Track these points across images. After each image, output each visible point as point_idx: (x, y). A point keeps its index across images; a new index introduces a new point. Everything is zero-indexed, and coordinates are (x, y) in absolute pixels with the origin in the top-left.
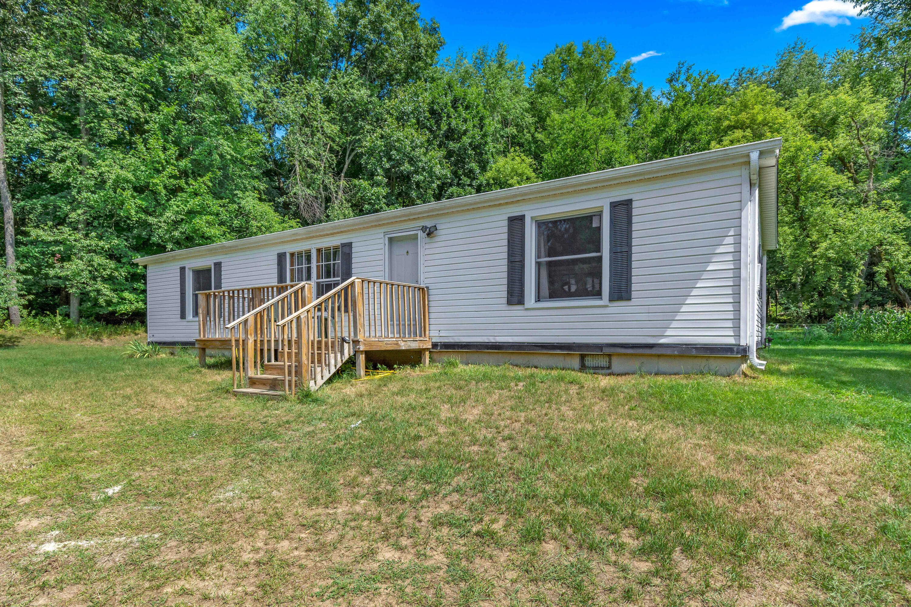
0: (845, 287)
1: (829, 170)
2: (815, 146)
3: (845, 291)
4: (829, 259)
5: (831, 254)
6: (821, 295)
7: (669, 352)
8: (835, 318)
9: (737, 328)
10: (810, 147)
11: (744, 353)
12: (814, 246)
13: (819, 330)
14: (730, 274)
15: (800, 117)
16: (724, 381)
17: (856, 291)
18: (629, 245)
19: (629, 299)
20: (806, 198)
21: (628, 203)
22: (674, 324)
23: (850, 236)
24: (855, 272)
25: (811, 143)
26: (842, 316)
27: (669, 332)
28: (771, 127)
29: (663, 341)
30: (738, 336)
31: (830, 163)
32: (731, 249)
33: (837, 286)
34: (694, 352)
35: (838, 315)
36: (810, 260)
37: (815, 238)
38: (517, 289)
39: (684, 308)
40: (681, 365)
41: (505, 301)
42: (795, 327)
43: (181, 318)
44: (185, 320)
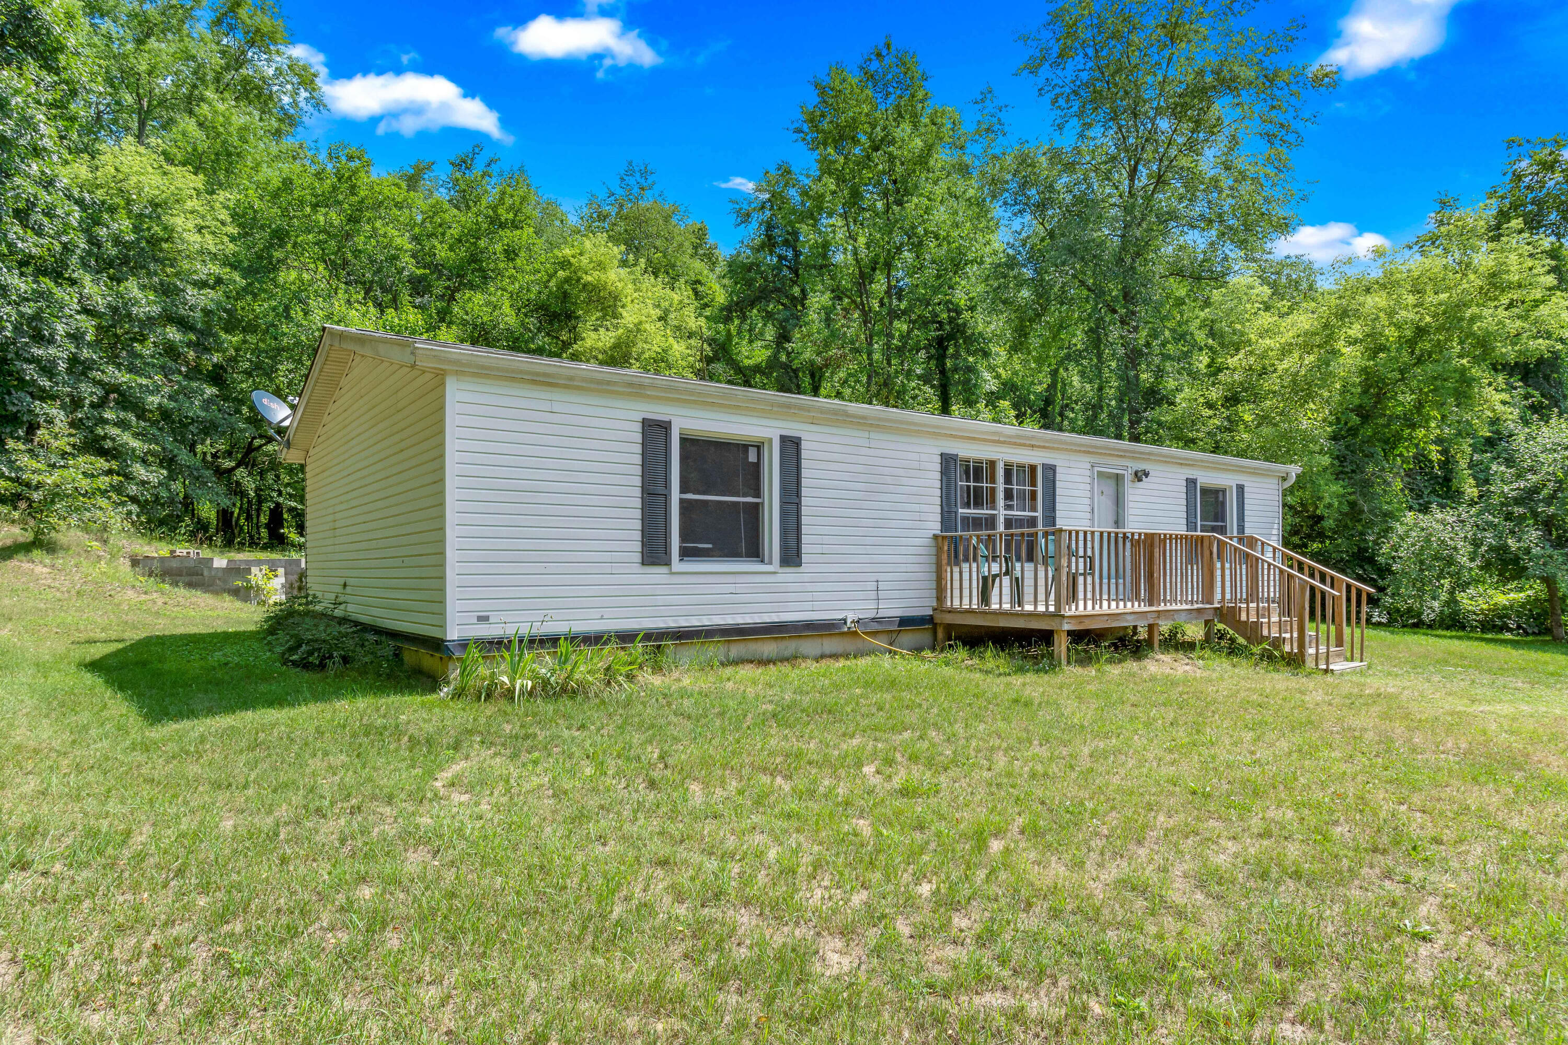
43: (643, 564)
44: (663, 569)
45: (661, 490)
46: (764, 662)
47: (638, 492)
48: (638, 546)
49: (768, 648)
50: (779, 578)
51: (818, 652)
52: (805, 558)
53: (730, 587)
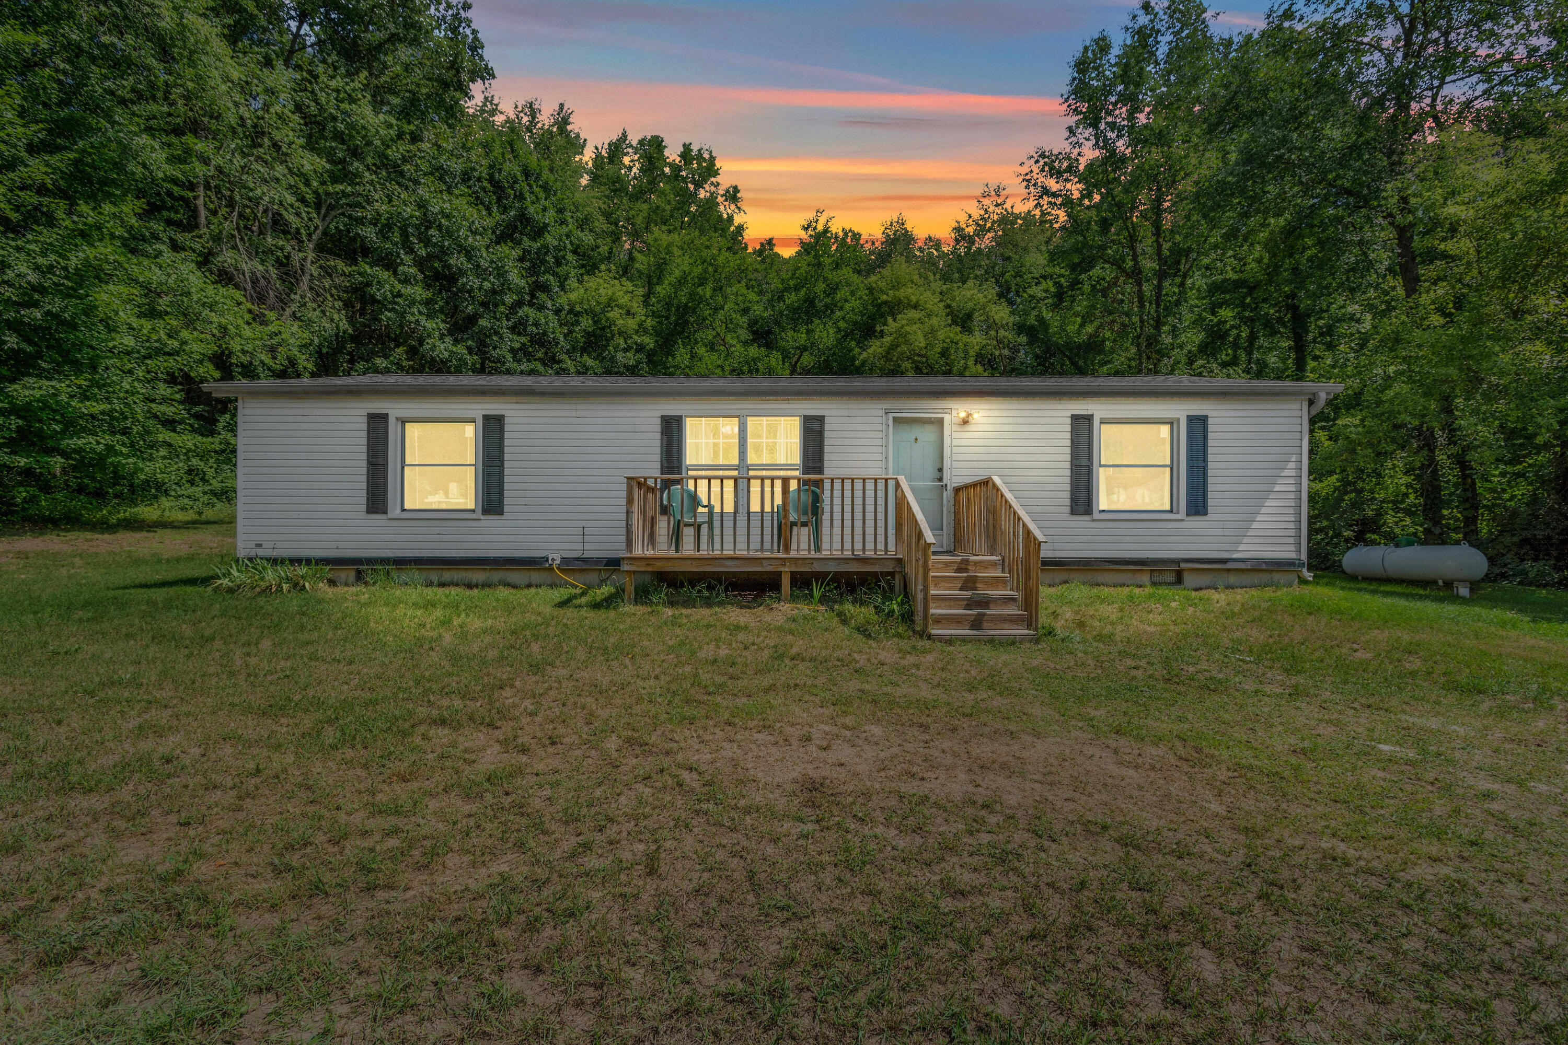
9: (1298, 544)
11: (1303, 566)
14: (1292, 496)
18: (1206, 461)
19: (1206, 514)
21: (1203, 420)
22: (1246, 540)
27: (1241, 547)
29: (1235, 556)
30: (1299, 551)
32: (1293, 473)
34: (1264, 566)
38: (1083, 495)
39: (1254, 525)
40: (1251, 578)
41: (1068, 509)
43: (368, 512)
44: (383, 516)
45: (381, 461)
46: (470, 586)
47: (364, 464)
48: (364, 500)
49: (478, 576)
50: (483, 523)
51: (524, 582)
52: (506, 509)
53: (438, 530)
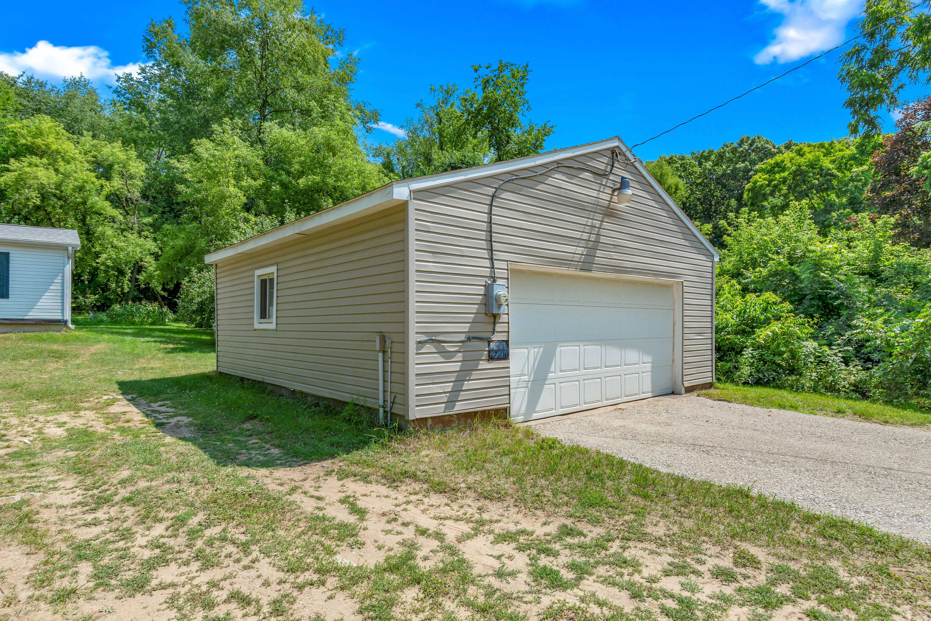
0: (119, 287)
1: (107, 204)
2: (98, 183)
3: (120, 289)
4: (108, 267)
5: (109, 263)
6: (103, 289)
7: (30, 322)
8: (111, 308)
9: (63, 313)
10: (93, 183)
11: (66, 322)
12: (97, 255)
13: (102, 316)
14: (60, 291)
15: (85, 154)
16: (58, 333)
17: (126, 290)
18: (8, 274)
19: (8, 297)
20: (91, 219)
21: (6, 254)
22: (33, 310)
23: (122, 253)
24: (125, 277)
25: (94, 179)
26: (117, 307)
27: (30, 314)
28: (62, 157)
29: (27, 318)
30: (63, 316)
31: (107, 198)
32: (60, 281)
33: (114, 285)
34: (43, 322)
35: (113, 306)
36: (95, 265)
37: (98, 249)
39: (39, 304)
40: (37, 328)
42: (83, 313)
